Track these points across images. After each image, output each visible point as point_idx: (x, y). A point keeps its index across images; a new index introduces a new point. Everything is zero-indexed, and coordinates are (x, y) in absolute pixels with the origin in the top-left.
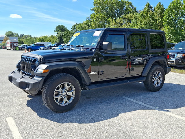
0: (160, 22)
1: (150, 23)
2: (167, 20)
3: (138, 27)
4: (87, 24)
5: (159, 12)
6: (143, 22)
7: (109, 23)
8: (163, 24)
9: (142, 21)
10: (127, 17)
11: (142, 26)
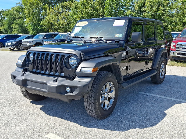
0: (102, 12)
1: (92, 13)
2: (109, 11)
3: (78, 16)
4: (17, 11)
5: (100, 2)
6: (85, 12)
7: (46, 11)
8: (105, 14)
9: (83, 11)
10: (65, 5)
11: (84, 16)
